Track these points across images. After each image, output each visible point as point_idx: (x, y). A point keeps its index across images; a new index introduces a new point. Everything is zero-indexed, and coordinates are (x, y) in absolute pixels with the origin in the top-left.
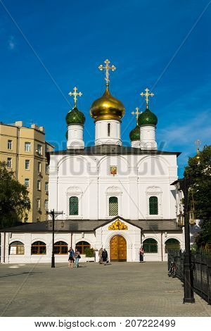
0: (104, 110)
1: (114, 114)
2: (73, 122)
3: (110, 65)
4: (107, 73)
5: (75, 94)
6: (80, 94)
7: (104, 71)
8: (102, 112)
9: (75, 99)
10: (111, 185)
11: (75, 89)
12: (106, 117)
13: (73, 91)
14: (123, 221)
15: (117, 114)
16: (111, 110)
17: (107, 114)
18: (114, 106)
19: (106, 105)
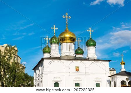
0: (66, 38)
1: (71, 40)
3: (68, 16)
5: (54, 28)
6: (57, 28)
8: (66, 39)
9: (54, 31)
10: (76, 77)
11: (54, 26)
12: (68, 41)
15: (73, 40)
18: (72, 36)
19: (67, 35)
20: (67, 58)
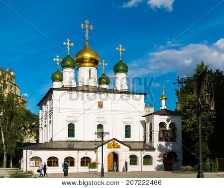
0: (86, 59)
1: (93, 63)
2: (68, 66)
3: (89, 25)
4: (87, 30)
5: (68, 44)
6: (72, 44)
7: (85, 29)
9: (68, 48)
10: (99, 116)
11: (68, 40)
12: (87, 64)
13: (67, 42)
14: (117, 142)
15: (95, 62)
16: (91, 59)
17: (88, 62)
18: (93, 57)
19: (88, 55)
20: (86, 89)
